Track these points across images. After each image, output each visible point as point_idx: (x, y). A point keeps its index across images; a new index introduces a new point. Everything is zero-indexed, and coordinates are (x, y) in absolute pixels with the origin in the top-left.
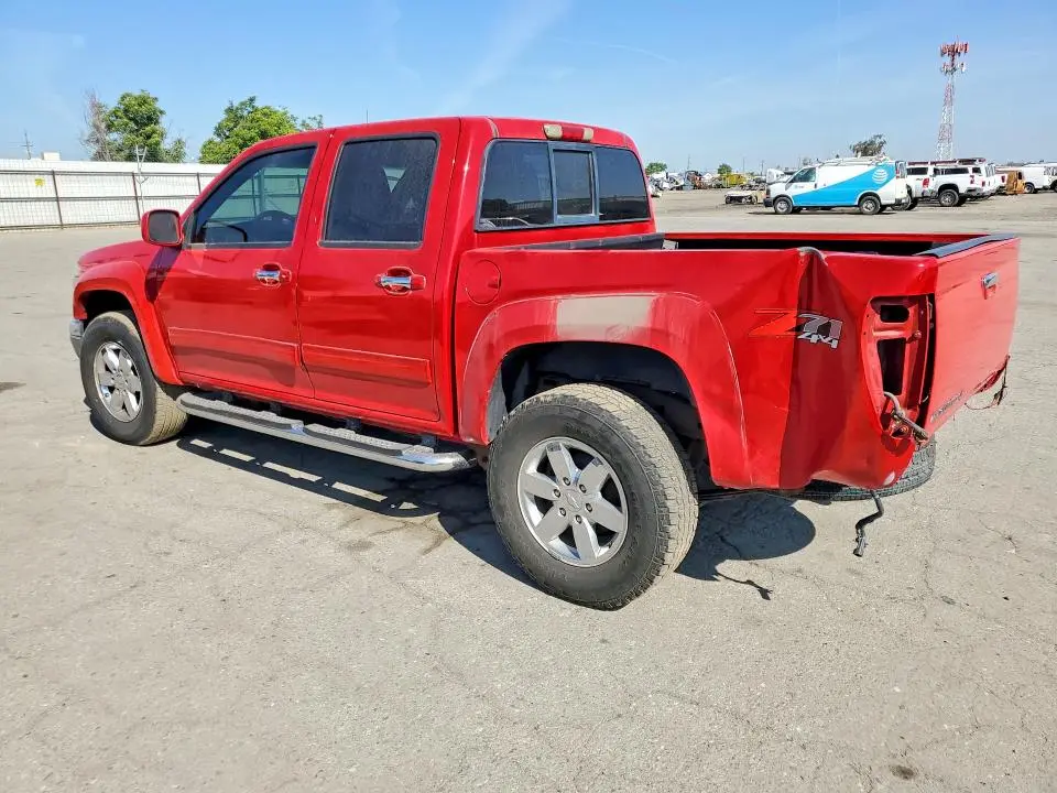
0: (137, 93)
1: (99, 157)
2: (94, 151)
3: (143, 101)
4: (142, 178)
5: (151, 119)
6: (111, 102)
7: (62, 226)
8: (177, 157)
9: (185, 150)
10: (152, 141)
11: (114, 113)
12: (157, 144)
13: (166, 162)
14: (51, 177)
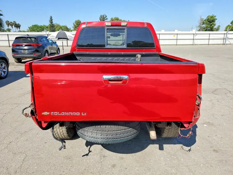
0: (211, 15)
1: (199, 30)
2: (199, 29)
3: (212, 17)
4: (196, 35)
5: (213, 21)
6: (205, 18)
7: (177, 45)
8: (217, 30)
9: (220, 28)
10: (212, 26)
11: (205, 20)
12: (213, 27)
13: (214, 31)
14: (177, 35)
